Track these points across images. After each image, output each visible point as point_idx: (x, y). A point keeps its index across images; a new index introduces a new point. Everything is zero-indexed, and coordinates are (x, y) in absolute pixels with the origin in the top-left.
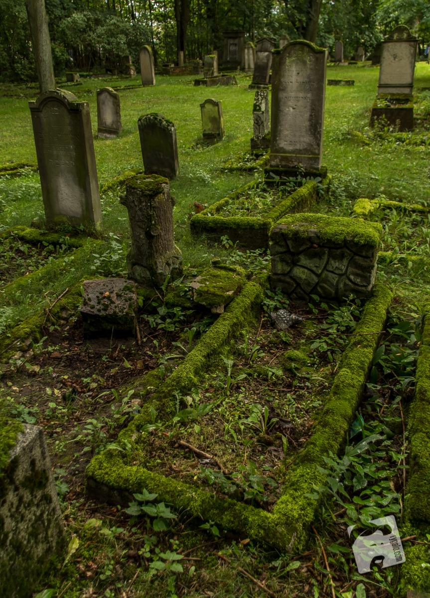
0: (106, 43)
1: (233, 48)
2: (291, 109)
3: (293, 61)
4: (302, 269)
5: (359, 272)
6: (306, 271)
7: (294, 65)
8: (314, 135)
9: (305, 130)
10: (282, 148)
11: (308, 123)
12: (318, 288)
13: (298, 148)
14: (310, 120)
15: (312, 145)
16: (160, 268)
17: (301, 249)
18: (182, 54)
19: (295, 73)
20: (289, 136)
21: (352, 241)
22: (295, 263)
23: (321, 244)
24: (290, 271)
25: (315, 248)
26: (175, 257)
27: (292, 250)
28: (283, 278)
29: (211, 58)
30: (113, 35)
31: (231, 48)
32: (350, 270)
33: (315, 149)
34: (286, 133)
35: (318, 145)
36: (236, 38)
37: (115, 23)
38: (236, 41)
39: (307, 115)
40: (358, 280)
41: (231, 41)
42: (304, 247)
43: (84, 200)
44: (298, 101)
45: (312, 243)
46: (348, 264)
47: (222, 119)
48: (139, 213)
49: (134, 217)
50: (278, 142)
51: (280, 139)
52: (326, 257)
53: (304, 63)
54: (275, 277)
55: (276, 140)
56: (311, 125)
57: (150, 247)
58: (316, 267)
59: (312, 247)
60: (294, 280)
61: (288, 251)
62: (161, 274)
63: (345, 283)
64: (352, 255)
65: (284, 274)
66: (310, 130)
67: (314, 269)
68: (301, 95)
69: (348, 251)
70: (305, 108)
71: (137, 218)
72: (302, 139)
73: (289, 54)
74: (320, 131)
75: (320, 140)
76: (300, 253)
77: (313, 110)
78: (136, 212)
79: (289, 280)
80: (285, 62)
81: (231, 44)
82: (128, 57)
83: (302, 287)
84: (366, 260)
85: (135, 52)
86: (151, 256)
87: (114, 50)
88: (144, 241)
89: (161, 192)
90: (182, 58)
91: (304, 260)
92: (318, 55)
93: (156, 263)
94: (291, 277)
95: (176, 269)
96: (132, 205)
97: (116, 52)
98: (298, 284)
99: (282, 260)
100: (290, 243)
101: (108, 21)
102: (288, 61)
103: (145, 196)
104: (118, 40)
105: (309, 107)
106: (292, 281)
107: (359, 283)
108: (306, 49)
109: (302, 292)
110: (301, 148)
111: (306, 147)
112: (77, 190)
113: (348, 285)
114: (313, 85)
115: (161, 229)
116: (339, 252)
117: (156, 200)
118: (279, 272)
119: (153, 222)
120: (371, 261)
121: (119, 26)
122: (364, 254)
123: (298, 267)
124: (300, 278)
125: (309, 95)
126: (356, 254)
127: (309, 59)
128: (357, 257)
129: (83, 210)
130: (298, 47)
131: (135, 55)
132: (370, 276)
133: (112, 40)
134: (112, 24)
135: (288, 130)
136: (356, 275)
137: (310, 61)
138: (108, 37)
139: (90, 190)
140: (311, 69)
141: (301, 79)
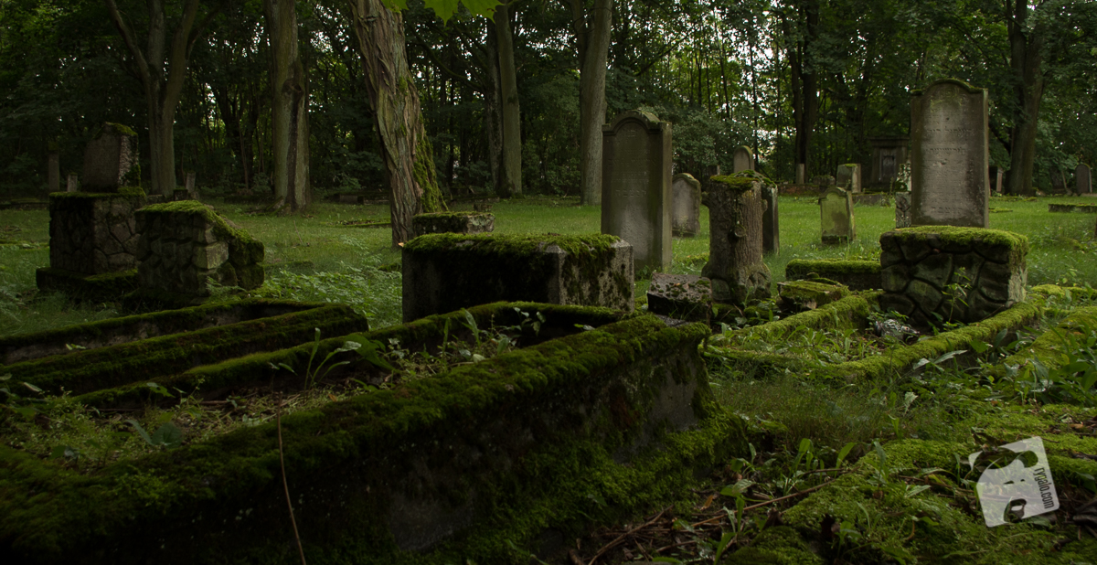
0: (683, 147)
1: (887, 163)
2: (940, 165)
3: (940, 103)
4: (920, 283)
5: (993, 282)
6: (926, 285)
7: (941, 108)
8: (975, 198)
9: (960, 192)
10: (929, 217)
11: (964, 183)
12: (943, 308)
13: (952, 217)
14: (968, 179)
15: (972, 213)
16: (741, 279)
17: (918, 256)
18: (802, 167)
19: (943, 118)
20: (938, 200)
21: (981, 242)
22: (912, 276)
23: (943, 247)
24: (907, 286)
25: (936, 253)
26: (762, 274)
27: (907, 258)
28: (896, 296)
29: (848, 167)
30: (694, 136)
31: (884, 163)
32: (981, 279)
33: (976, 218)
34: (934, 196)
35: (982, 213)
36: (893, 148)
37: (699, 121)
38: (894, 152)
39: (963, 172)
40: (993, 294)
41: (886, 153)
42: (922, 253)
43: (652, 237)
44: (949, 154)
45: (933, 247)
46: (979, 273)
47: (852, 217)
48: (723, 211)
49: (716, 217)
50: (922, 209)
51: (925, 205)
52: (949, 265)
53: (955, 106)
54: (887, 296)
55: (920, 207)
56: (969, 186)
57: (732, 254)
58: (939, 278)
59: (932, 253)
60: (912, 299)
61: (902, 261)
62: (743, 287)
63: (976, 299)
64: (983, 260)
65: (899, 292)
66: (968, 192)
67: (936, 282)
68: (953, 146)
69: (978, 256)
70: (960, 162)
71: (719, 218)
72: (957, 205)
73: (934, 95)
74: (983, 193)
75: (983, 206)
76: (917, 262)
77: (970, 165)
78: (719, 210)
79: (903, 298)
80: (929, 106)
81: (885, 157)
82: (716, 167)
83: (922, 307)
84: (1000, 266)
85: (727, 161)
86: (732, 264)
87: (695, 156)
88: (725, 246)
89: (749, 188)
90: (802, 173)
91: (923, 271)
92: (973, 96)
93: (737, 273)
94: (908, 296)
95: (763, 290)
96: (716, 202)
97: (696, 160)
98: (917, 304)
99: (896, 272)
100: (904, 249)
101: (689, 117)
102: (932, 104)
103: (731, 189)
104: (703, 143)
105: (965, 162)
106: (908, 300)
107: (994, 298)
108: (957, 89)
109: (922, 315)
110: (957, 217)
111: (963, 215)
112: (645, 225)
113: (980, 300)
114: (969, 133)
115: (747, 233)
116: (965, 257)
117: (744, 196)
118: (892, 289)
119: (738, 222)
120: (1007, 267)
121: (705, 126)
122: (997, 257)
123: (916, 281)
124: (919, 295)
125: (964, 146)
126: (987, 259)
127: (961, 101)
128: (989, 263)
129: (649, 250)
130: (945, 87)
131: (727, 165)
132: (1007, 287)
133: (692, 143)
134: (695, 122)
135: (936, 193)
136: (990, 287)
137: (963, 103)
138: (687, 139)
139: (661, 223)
140: (965, 113)
141: (951, 126)
